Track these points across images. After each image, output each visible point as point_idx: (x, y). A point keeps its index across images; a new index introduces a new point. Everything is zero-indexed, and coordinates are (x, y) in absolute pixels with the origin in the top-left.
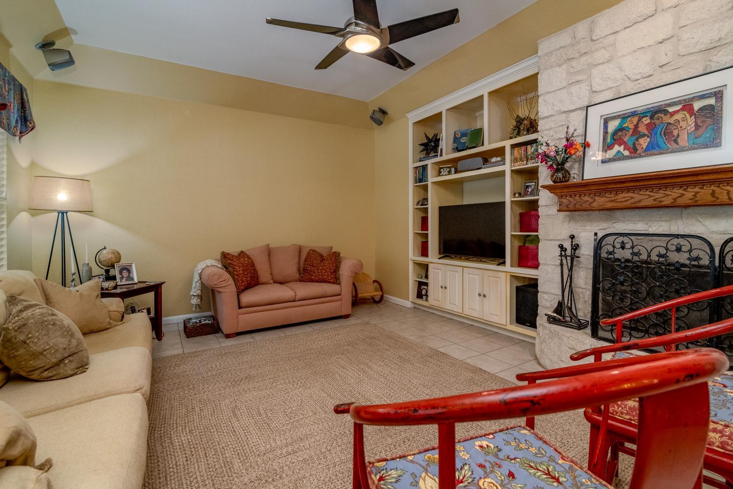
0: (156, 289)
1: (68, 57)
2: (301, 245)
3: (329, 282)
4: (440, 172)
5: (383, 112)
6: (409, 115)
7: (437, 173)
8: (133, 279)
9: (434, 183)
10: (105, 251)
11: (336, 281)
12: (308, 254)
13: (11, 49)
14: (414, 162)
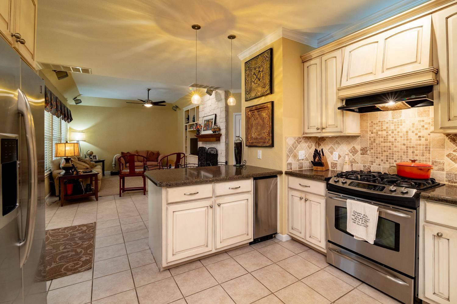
0: (103, 161)
1: (80, 101)
2: (148, 150)
3: (155, 161)
4: (190, 128)
5: (177, 107)
6: (184, 109)
7: (189, 128)
8: (96, 159)
9: (189, 131)
10: (89, 151)
11: (157, 161)
12: (150, 153)
13: (68, 102)
14: (185, 124)
